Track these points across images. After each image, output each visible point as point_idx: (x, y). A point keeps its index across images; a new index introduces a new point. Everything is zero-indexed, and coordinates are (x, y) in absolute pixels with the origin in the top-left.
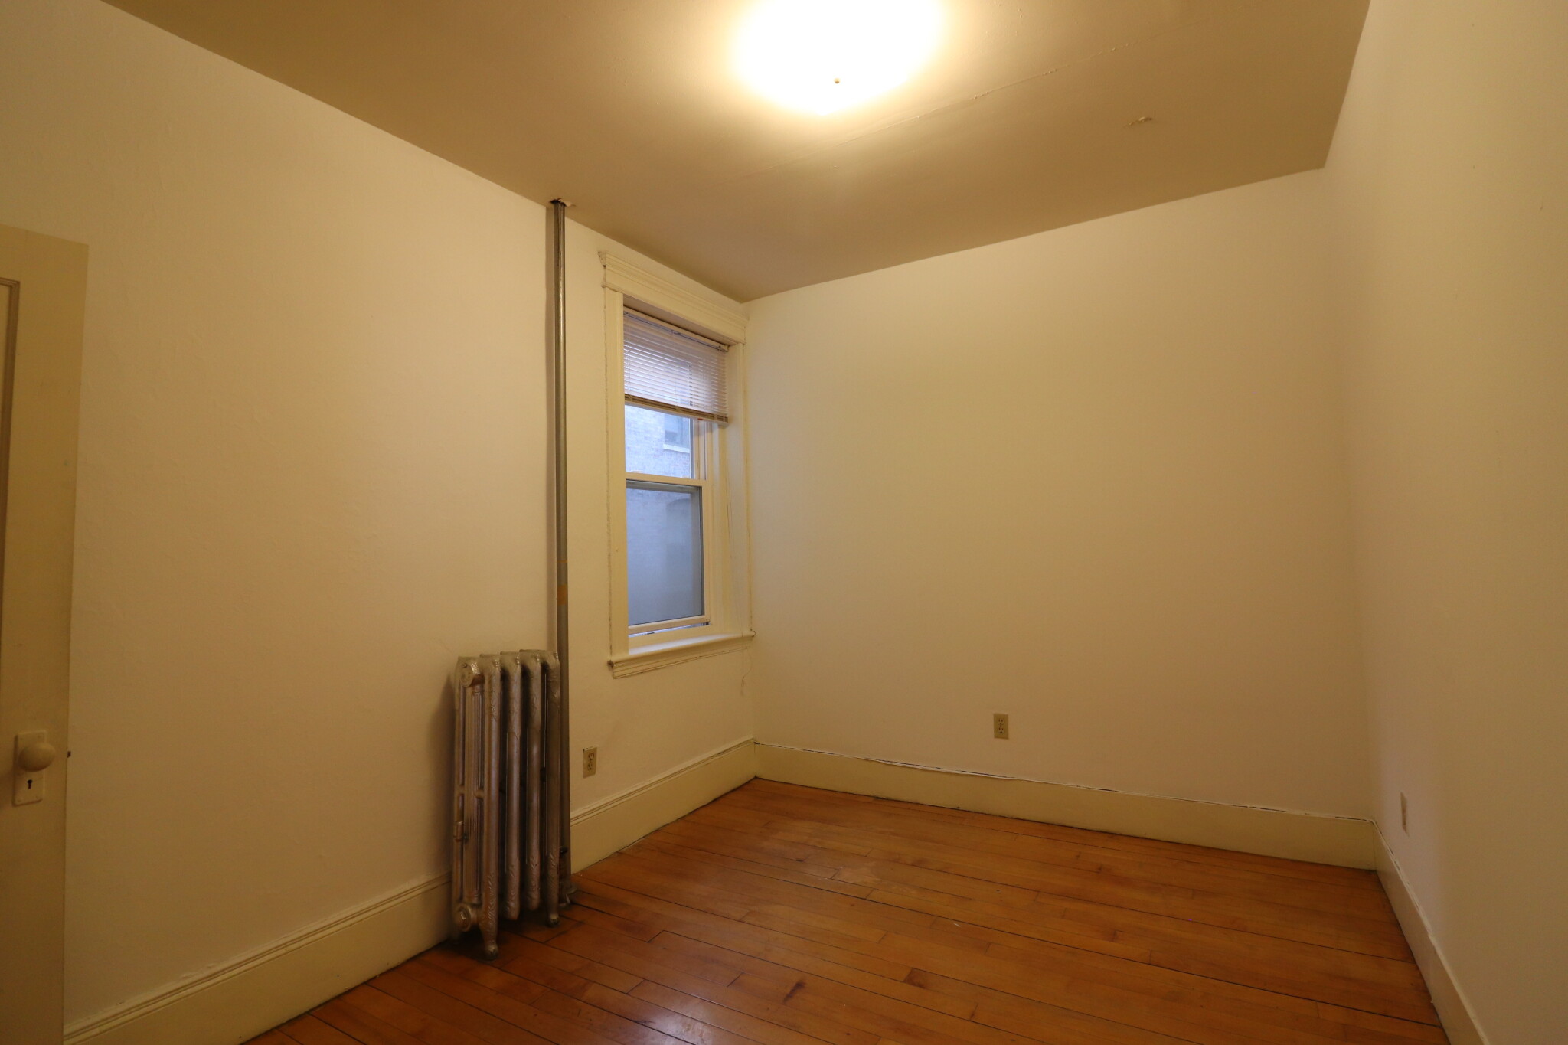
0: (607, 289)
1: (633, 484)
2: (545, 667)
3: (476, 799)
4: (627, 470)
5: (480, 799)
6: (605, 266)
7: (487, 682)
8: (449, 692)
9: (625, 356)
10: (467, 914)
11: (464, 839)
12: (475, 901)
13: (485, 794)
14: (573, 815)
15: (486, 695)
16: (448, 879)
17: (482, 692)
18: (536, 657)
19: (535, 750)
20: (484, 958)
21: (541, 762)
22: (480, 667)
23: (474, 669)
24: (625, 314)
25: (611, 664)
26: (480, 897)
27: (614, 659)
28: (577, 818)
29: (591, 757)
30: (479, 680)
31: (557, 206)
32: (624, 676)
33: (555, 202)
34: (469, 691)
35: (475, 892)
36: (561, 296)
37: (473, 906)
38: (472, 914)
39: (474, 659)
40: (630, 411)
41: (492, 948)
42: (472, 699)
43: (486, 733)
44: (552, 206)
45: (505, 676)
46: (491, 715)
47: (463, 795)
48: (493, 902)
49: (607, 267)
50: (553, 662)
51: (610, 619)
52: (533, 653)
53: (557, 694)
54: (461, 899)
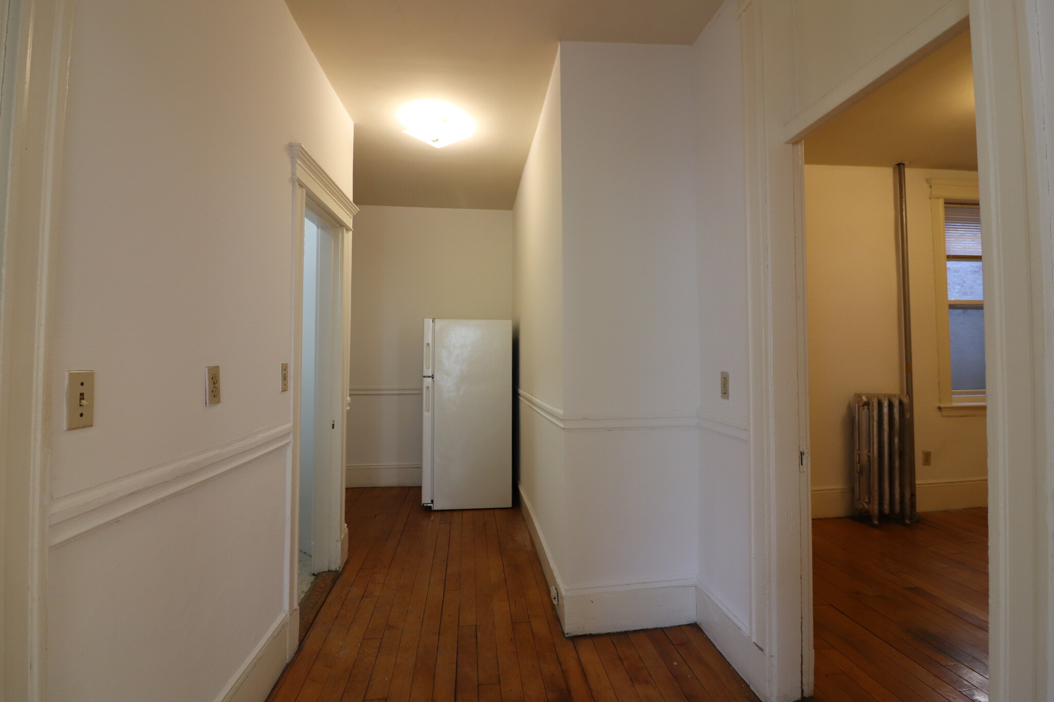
0: (932, 199)
1: (953, 306)
2: (901, 403)
3: (866, 457)
4: (949, 299)
5: (869, 457)
6: (931, 187)
7: (871, 405)
8: (850, 409)
9: (946, 230)
10: (863, 505)
11: (861, 473)
12: (867, 500)
13: (871, 454)
14: (917, 482)
15: (871, 410)
16: (852, 490)
17: (868, 409)
18: (896, 397)
19: (896, 440)
20: (873, 526)
21: (900, 448)
22: (867, 398)
23: (864, 399)
24: (945, 207)
25: (940, 408)
26: (869, 499)
27: (942, 405)
28: (920, 484)
29: (927, 457)
30: (867, 404)
31: (900, 168)
32: (949, 416)
33: (899, 165)
34: (861, 408)
35: (867, 497)
36: (904, 213)
37: (866, 502)
38: (866, 506)
39: (864, 394)
40: (951, 265)
41: (876, 522)
42: (865, 411)
43: (871, 427)
44: (897, 166)
45: (880, 404)
46: (873, 419)
47: (859, 455)
48: (876, 502)
49: (932, 187)
50: (906, 400)
51: (939, 384)
52: (895, 396)
53: (908, 416)
54: (859, 499)
